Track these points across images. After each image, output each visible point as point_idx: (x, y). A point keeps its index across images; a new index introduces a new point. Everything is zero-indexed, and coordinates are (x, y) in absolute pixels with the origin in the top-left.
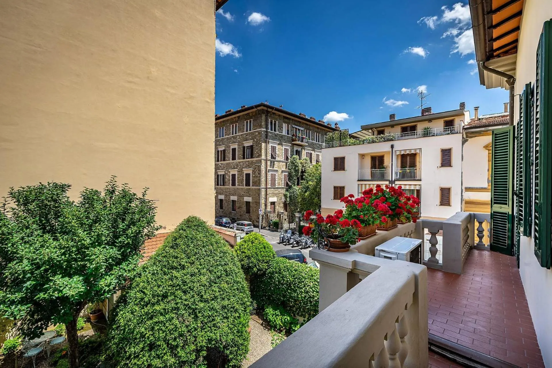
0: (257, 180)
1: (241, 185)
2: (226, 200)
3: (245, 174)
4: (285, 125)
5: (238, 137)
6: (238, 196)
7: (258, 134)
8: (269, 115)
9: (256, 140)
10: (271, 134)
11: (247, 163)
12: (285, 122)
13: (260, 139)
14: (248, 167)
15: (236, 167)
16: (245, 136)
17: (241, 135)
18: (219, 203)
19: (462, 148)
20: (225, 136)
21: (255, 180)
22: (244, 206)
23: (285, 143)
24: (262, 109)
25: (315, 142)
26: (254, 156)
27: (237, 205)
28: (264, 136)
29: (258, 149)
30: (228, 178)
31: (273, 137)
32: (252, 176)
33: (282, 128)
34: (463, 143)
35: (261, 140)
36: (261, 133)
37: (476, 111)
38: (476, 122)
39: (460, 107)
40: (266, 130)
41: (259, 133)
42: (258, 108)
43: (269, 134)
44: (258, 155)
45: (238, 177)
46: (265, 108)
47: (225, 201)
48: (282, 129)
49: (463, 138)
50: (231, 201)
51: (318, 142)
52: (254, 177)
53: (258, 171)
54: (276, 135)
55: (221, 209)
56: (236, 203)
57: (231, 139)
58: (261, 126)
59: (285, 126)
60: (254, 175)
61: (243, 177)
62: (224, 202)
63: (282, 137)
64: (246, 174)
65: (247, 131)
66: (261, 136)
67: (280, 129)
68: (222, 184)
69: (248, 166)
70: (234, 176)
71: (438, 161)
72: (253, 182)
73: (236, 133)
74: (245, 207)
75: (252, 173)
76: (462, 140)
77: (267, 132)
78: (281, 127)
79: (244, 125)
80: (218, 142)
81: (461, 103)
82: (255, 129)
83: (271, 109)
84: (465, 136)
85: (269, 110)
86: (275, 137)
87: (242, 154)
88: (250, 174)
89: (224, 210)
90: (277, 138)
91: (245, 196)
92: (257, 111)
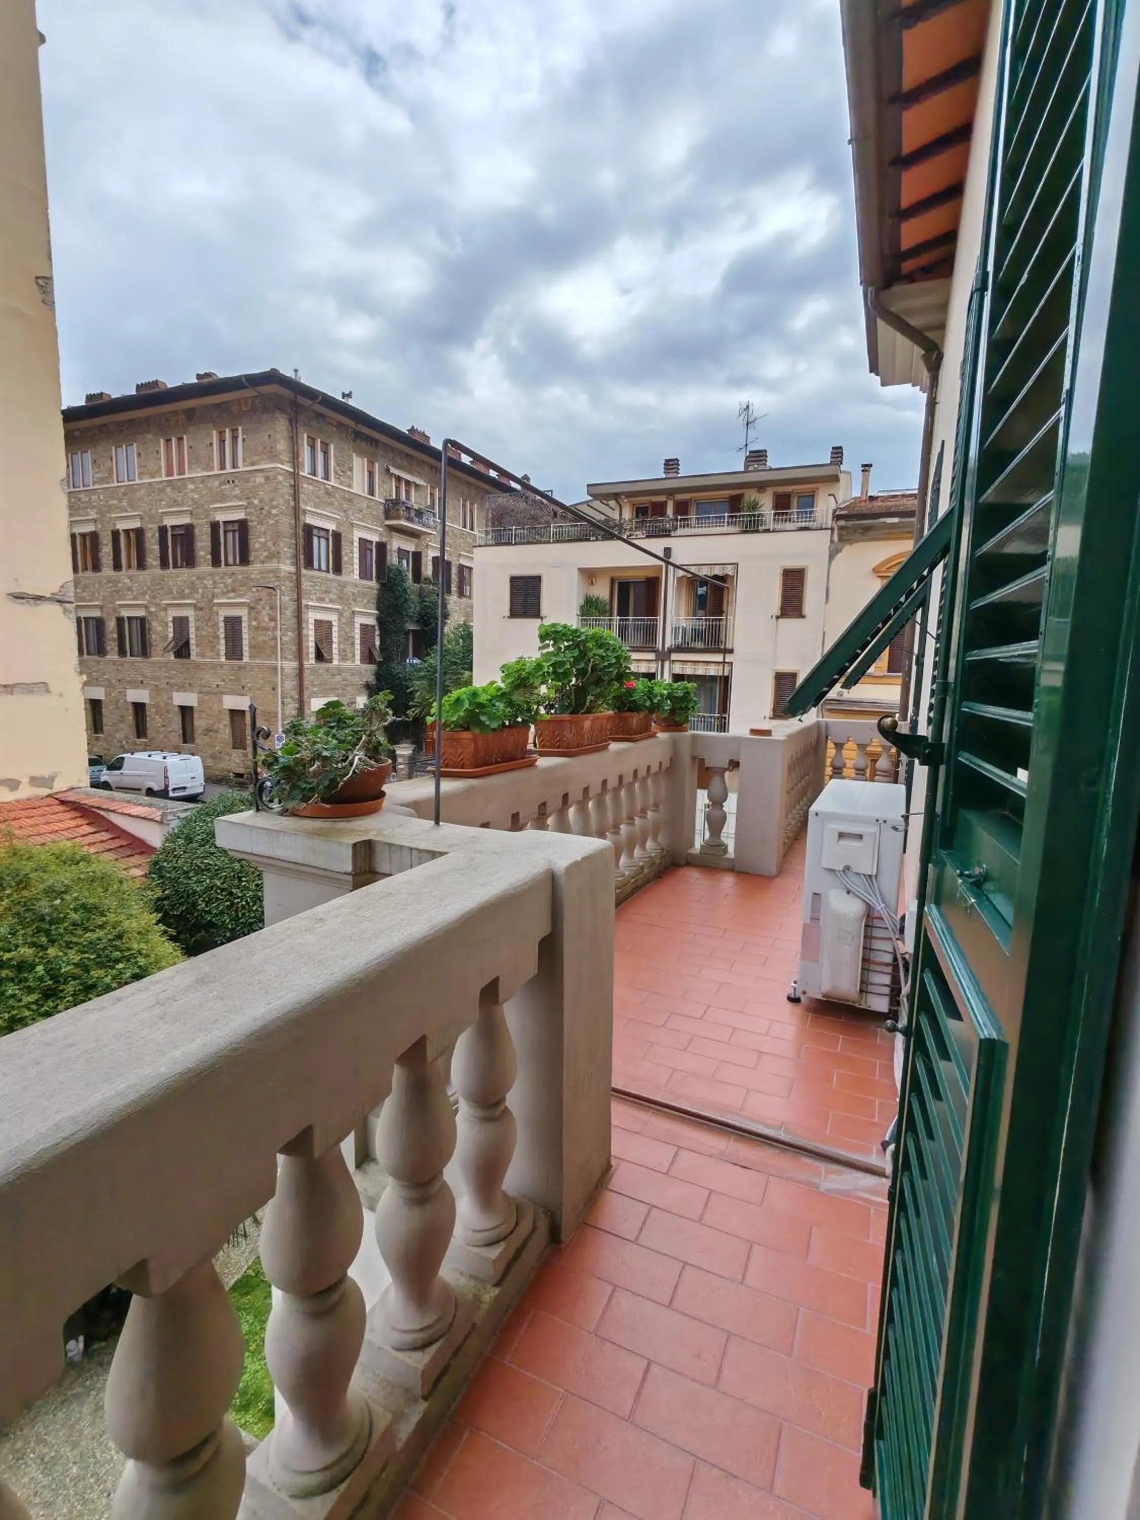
0: (266, 638)
1: (208, 654)
2: (157, 706)
3: (222, 619)
4: (360, 460)
5: (191, 486)
6: (201, 693)
7: (263, 480)
8: (302, 417)
9: (256, 502)
10: (311, 487)
11: (230, 581)
12: (361, 453)
13: (272, 500)
14: (231, 595)
15: (187, 591)
16: (217, 484)
17: (204, 479)
18: (131, 718)
19: (829, 568)
20: (140, 478)
21: (261, 638)
22: (225, 725)
23: (360, 520)
24: (276, 393)
25: (461, 528)
26: (252, 558)
27: (199, 723)
28: (285, 490)
29: (265, 533)
30: (160, 628)
31: (318, 497)
32: (250, 626)
33: (351, 469)
34: (832, 557)
35: (275, 503)
36: (276, 478)
37: (863, 475)
38: (863, 504)
39: (832, 458)
40: (292, 470)
41: (267, 478)
42: (260, 389)
43: (305, 486)
44: (266, 554)
45: (197, 629)
46: (287, 393)
47: (153, 710)
48: (349, 473)
49: (832, 541)
50: (177, 709)
51: (468, 530)
52: (257, 628)
53: (267, 607)
54: (328, 493)
55: (139, 737)
56: (196, 715)
57: (163, 490)
58: (273, 455)
59: (359, 465)
60: (254, 623)
61: (216, 625)
62: (150, 712)
63: (351, 498)
64: (227, 620)
65: (223, 466)
66: (276, 490)
67: (343, 471)
68: (137, 648)
69: (233, 591)
70: (181, 624)
71: (774, 600)
72: (252, 647)
73: (181, 471)
74: (228, 731)
75: (249, 614)
76: (830, 547)
77: (295, 475)
78: (346, 469)
79: (211, 444)
80: (113, 498)
81: (833, 448)
82: (253, 464)
83: (311, 399)
84: (836, 538)
85: (306, 402)
86: (326, 498)
87: (209, 549)
88: (240, 618)
89: (152, 739)
90: (332, 504)
91: (225, 693)
92: (256, 397)
